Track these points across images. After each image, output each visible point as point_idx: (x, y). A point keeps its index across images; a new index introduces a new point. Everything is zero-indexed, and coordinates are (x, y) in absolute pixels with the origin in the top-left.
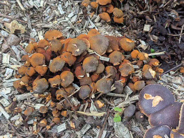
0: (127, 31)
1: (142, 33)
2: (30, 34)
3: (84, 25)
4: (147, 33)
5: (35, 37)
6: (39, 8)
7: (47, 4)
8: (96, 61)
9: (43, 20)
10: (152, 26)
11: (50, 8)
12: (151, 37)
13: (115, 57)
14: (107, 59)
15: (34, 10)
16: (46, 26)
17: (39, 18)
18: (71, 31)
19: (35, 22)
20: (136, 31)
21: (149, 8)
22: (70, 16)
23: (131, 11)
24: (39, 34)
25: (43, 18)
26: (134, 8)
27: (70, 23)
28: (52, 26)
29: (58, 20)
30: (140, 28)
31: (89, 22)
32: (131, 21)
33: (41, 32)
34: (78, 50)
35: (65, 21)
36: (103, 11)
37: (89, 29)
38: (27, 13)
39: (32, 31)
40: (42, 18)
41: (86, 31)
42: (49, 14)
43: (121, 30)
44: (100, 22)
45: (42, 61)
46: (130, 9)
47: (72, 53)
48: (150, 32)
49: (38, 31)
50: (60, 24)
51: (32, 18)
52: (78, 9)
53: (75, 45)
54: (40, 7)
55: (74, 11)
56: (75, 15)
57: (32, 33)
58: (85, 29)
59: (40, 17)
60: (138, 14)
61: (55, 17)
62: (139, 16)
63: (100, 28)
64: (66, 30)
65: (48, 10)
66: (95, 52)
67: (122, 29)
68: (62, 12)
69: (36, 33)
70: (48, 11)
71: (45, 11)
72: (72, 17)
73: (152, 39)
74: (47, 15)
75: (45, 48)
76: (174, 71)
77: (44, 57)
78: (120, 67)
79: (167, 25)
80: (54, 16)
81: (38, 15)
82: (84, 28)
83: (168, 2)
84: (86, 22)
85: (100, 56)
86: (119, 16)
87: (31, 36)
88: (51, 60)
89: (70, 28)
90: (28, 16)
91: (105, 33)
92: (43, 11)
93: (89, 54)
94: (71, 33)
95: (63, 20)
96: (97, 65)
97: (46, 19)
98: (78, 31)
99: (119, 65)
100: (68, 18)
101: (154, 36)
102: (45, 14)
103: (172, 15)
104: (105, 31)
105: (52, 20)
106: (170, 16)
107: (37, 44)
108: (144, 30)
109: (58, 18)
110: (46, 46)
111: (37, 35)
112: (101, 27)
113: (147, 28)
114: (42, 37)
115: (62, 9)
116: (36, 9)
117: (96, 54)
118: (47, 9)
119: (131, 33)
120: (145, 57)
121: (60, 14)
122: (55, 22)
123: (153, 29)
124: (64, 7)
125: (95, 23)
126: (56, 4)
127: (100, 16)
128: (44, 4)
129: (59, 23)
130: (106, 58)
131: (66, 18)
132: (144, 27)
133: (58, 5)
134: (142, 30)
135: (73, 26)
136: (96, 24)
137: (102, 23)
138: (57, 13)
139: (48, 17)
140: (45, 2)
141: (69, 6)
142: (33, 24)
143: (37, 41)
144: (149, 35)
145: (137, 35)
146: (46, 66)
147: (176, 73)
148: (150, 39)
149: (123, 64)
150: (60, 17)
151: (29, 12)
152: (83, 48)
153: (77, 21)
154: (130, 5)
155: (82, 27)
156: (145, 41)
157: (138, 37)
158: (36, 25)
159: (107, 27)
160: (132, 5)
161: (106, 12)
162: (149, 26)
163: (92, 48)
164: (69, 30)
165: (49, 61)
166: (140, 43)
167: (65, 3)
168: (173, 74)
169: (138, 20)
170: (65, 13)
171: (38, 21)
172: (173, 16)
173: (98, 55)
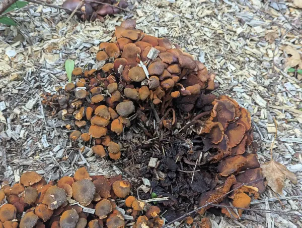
0: (129, 165)
1: (146, 169)
2: (5, 173)
3: (73, 160)
4: (152, 168)
5: (11, 176)
6: (18, 140)
7: (27, 134)
8: (76, 215)
9: (22, 154)
10: (159, 159)
11: (32, 139)
12: (157, 174)
13: (103, 208)
14: (92, 211)
15: (12, 142)
16: (25, 163)
17: (17, 151)
18: (55, 169)
19: (12, 157)
20: (140, 165)
21: (159, 135)
22: (55, 150)
23: (135, 141)
24: (15, 173)
25: (23, 151)
26: (139, 136)
27: (55, 159)
28: (32, 163)
29: (41, 155)
30: (144, 162)
31: (80, 157)
32: (134, 153)
33: (18, 170)
34: (55, 203)
35: (49, 156)
36: (96, 144)
37: (78, 165)
38: (3, 146)
39: (7, 169)
40: (21, 151)
41: (75, 168)
42: (31, 147)
43: (122, 164)
44: (93, 155)
45: (12, 215)
46: (133, 138)
47: (47, 206)
48: (156, 167)
49: (15, 169)
50: (43, 160)
51: (9, 151)
52: (66, 142)
53: (53, 196)
54: (20, 138)
55: (61, 144)
56: (62, 148)
57: (6, 172)
58: (74, 166)
59: (19, 151)
60: (143, 144)
61: (37, 152)
62: (144, 146)
63: (93, 163)
64: (48, 169)
65: (30, 141)
66: (78, 203)
67: (123, 162)
68: (46, 145)
69: (12, 172)
70: (29, 143)
71: (25, 143)
72: (58, 151)
73: (158, 177)
74: (27, 148)
75: (19, 196)
76: (180, 222)
77: (16, 209)
78: (108, 220)
79: (178, 159)
80: (36, 150)
81: (17, 148)
82: (72, 164)
83: (183, 128)
84: (76, 157)
85: (83, 207)
86: (115, 152)
87: (5, 175)
88: (24, 212)
89: (54, 166)
90: (4, 150)
91: (98, 170)
92: (23, 143)
93: (70, 205)
94: (55, 172)
95: (46, 155)
96: (77, 221)
97: (25, 153)
98: (64, 169)
99: (107, 218)
100: (53, 152)
101: (160, 172)
102: (25, 147)
103: (187, 144)
104: (98, 168)
105: (33, 155)
106: (183, 146)
107: (11, 189)
108: (149, 165)
109: (41, 151)
110: (20, 193)
111: (13, 174)
112: (95, 162)
113: (153, 162)
114: (19, 177)
115: (46, 141)
116: (13, 140)
117: (79, 205)
118: (28, 140)
119: (133, 168)
120: (140, 207)
121: (44, 148)
122: (37, 157)
123: (160, 163)
124: (49, 137)
125: (87, 157)
126: (40, 134)
127: (93, 149)
128: (24, 134)
129: (42, 158)
130: (91, 209)
131: (50, 152)
132: (149, 160)
133: (42, 135)
134: (147, 164)
135: (58, 164)
136: (88, 159)
137: (96, 157)
138: (40, 146)
139: (29, 150)
140: (26, 131)
141: (55, 136)
142: (9, 158)
143: (13, 182)
144: (155, 171)
145: (140, 172)
146: (17, 220)
147: (182, 224)
148: (155, 177)
149: (112, 216)
150: (44, 151)
151: (6, 144)
152: (62, 199)
153: (63, 156)
154: (134, 132)
155: (70, 163)
156: (150, 178)
157: (141, 175)
158: (13, 161)
159: (102, 162)
160: (137, 132)
161: (101, 144)
162: (156, 159)
163: (74, 197)
164: (53, 168)
165: (22, 214)
166: (142, 183)
167: (51, 132)
168: (177, 225)
169: (144, 150)
170: (50, 146)
171: (16, 156)
172: (188, 146)
173: (81, 206)
